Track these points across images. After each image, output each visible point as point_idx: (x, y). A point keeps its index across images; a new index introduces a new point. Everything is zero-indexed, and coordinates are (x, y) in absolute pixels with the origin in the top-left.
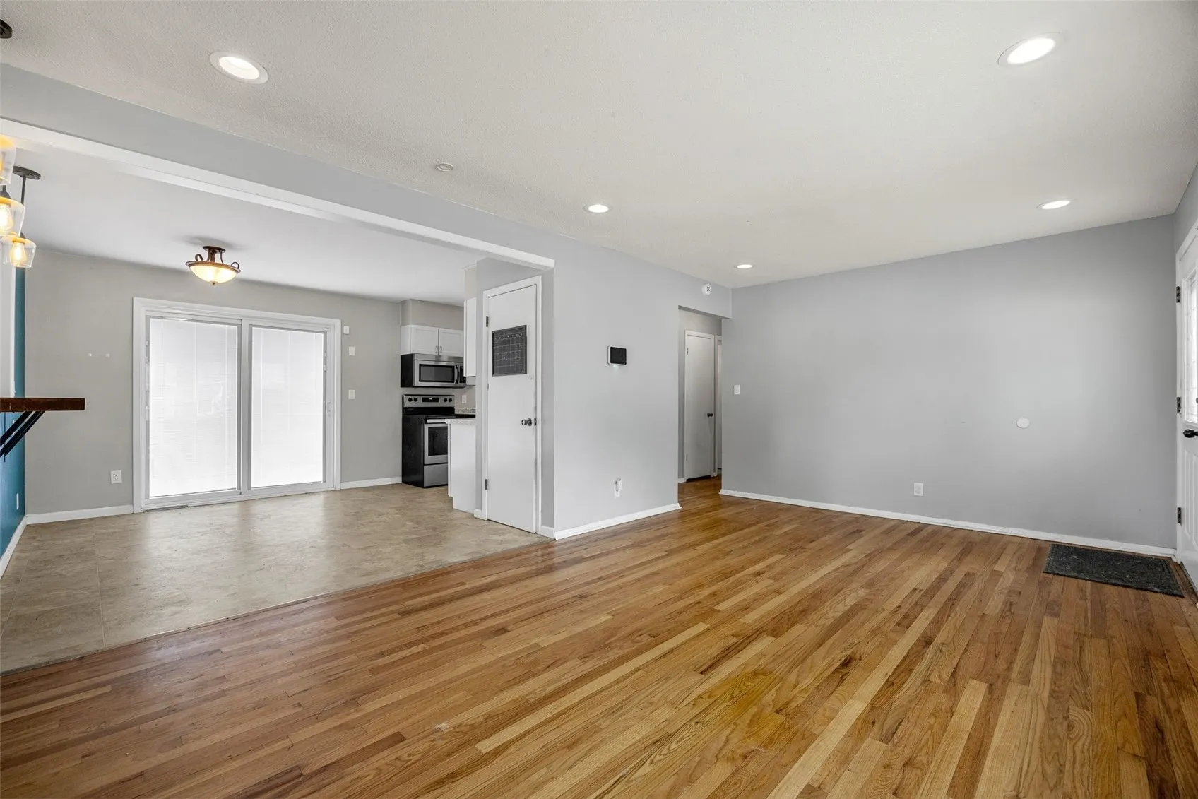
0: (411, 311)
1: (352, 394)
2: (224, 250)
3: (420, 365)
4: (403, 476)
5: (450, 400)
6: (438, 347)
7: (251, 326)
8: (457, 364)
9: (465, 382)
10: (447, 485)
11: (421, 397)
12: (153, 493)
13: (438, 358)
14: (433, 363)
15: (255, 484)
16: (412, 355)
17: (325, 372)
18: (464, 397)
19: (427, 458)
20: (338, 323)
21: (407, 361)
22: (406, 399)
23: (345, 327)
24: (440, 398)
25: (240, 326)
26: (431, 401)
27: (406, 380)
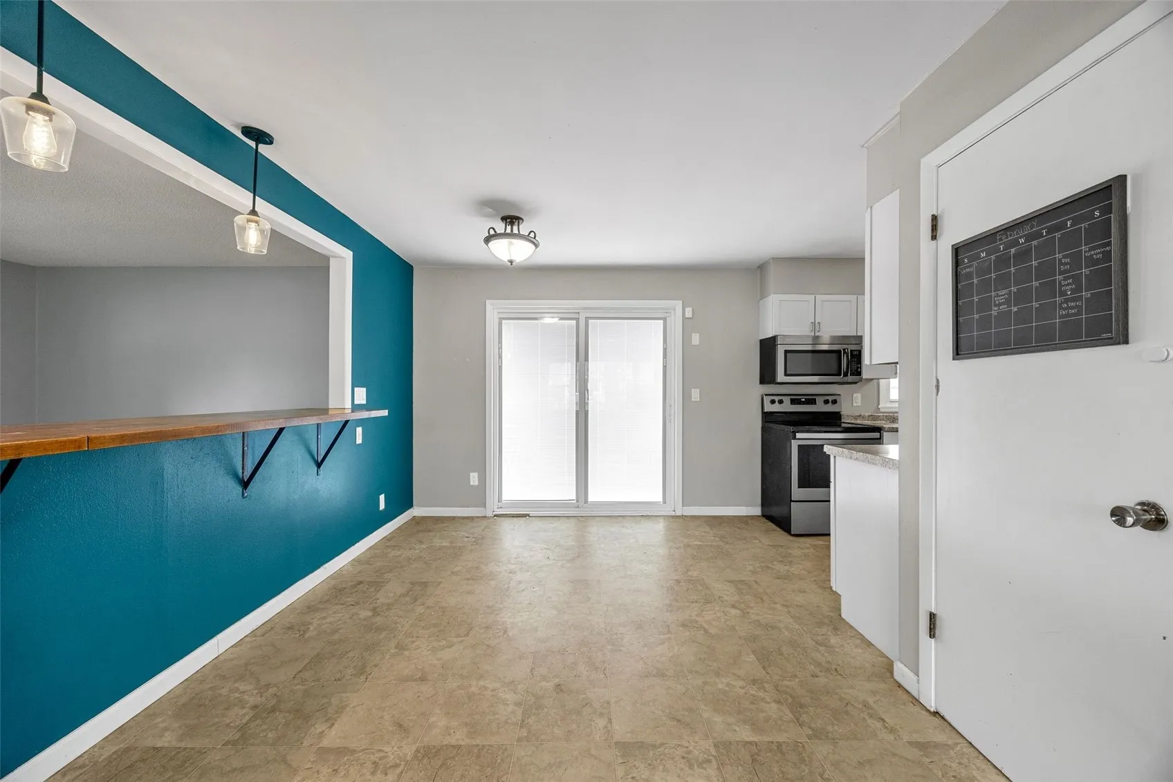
0: (773, 274)
1: (695, 395)
2: (522, 219)
3: (786, 352)
4: (763, 505)
5: (835, 402)
6: (814, 324)
7: (587, 319)
8: (845, 346)
9: (859, 374)
10: (829, 535)
11: (789, 398)
12: (507, 495)
13: (816, 339)
14: (809, 348)
15: (593, 497)
16: (774, 339)
17: (665, 367)
18: (858, 398)
19: (797, 492)
20: (678, 304)
21: (768, 347)
22: (767, 400)
23: (687, 309)
24: (817, 398)
25: (577, 320)
26: (803, 403)
27: (767, 375)
